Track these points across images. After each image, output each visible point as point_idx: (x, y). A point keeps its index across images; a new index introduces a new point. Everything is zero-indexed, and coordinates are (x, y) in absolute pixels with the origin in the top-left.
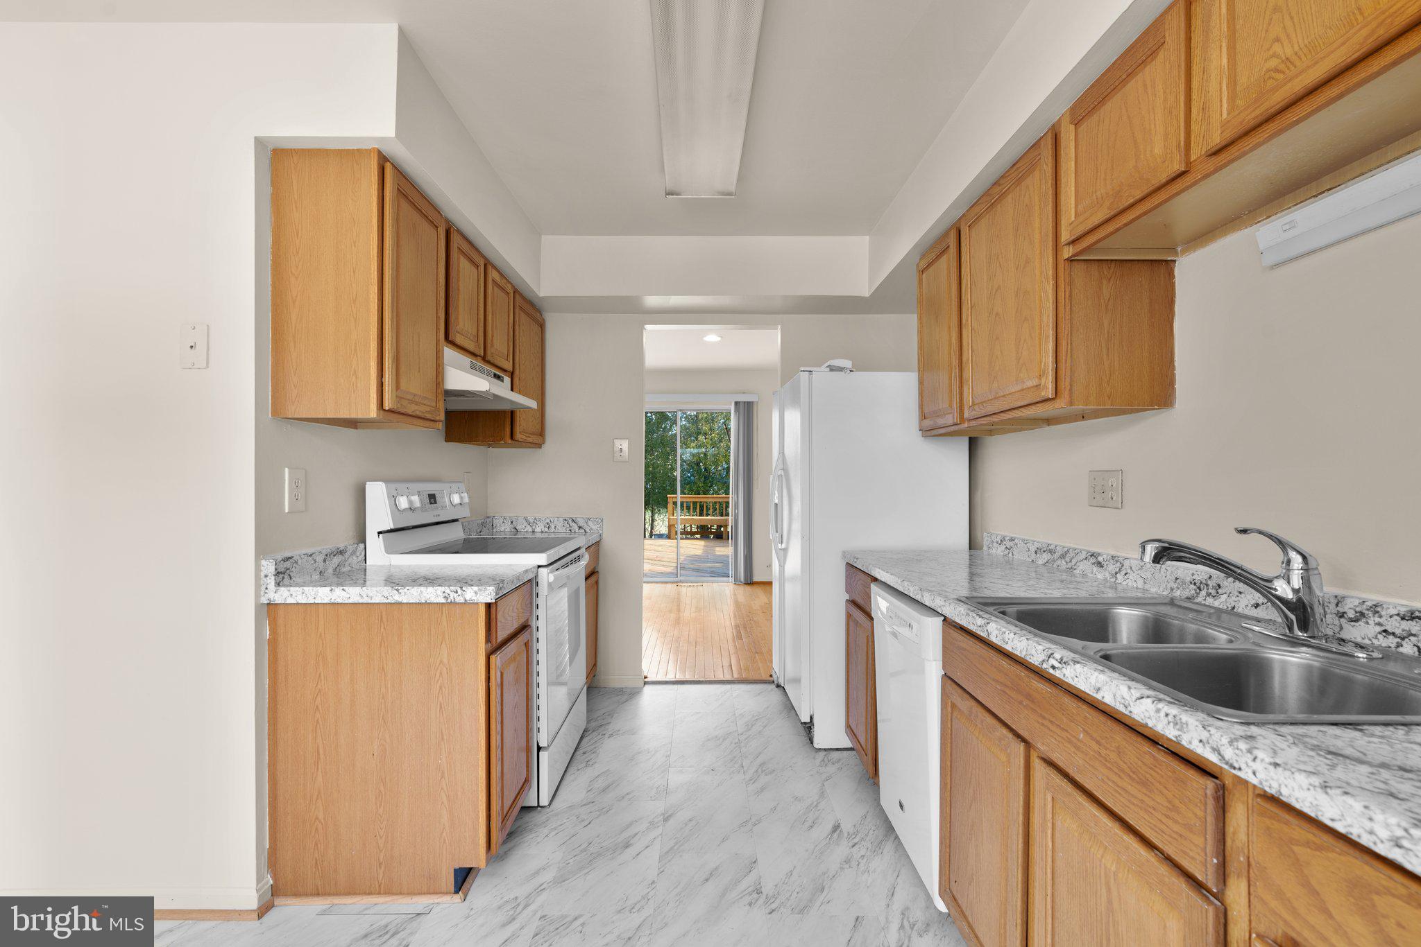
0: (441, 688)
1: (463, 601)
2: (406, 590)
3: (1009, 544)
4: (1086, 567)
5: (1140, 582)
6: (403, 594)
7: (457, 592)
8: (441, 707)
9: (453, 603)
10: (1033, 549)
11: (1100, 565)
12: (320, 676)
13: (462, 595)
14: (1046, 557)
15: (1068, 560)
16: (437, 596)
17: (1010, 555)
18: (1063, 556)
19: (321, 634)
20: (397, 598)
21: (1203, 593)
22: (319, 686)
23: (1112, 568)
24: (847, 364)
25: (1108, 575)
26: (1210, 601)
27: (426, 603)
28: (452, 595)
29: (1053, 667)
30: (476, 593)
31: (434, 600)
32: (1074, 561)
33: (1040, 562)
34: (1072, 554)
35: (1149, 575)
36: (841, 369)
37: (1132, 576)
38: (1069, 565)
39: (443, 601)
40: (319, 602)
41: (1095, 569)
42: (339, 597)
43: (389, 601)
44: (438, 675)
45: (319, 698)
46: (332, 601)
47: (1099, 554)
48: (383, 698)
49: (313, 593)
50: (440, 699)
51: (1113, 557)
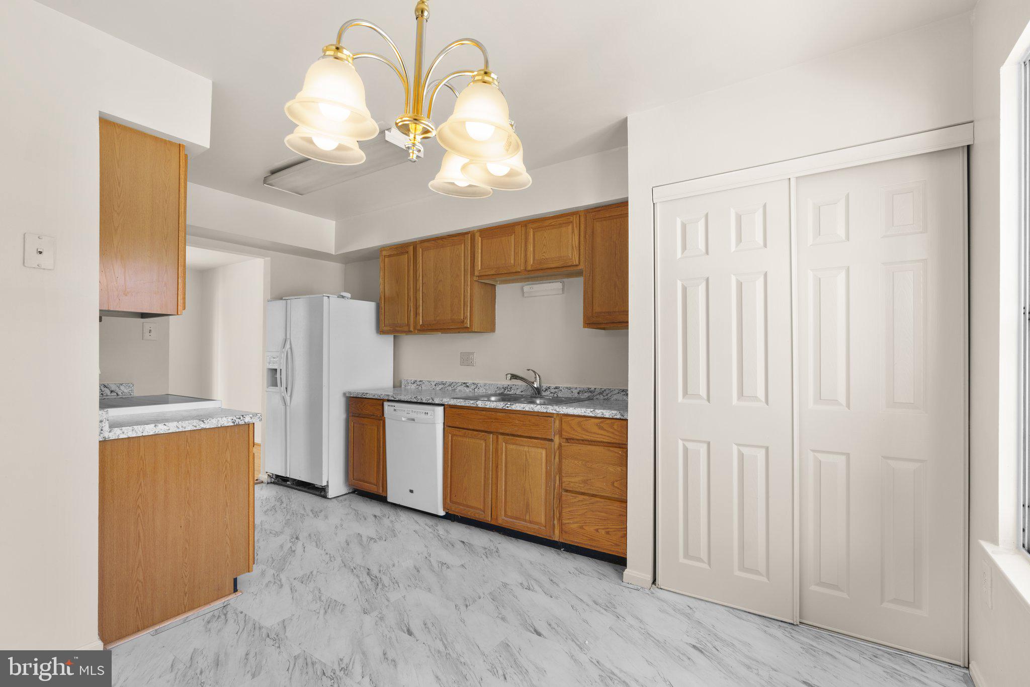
0: (226, 476)
1: (244, 423)
2: (208, 420)
3: (418, 383)
4: (462, 388)
5: (484, 391)
6: (206, 423)
7: (240, 418)
8: (226, 487)
9: (238, 425)
10: (433, 384)
11: (468, 386)
12: (141, 484)
13: (243, 420)
14: (441, 386)
15: (453, 386)
16: (228, 422)
17: (420, 388)
18: (450, 385)
19: (141, 457)
20: (203, 426)
21: (506, 391)
22: (140, 492)
23: (473, 387)
24: (349, 295)
25: (471, 390)
26: (508, 393)
27: (221, 427)
28: (237, 420)
29: (508, 407)
30: (251, 418)
31: (226, 424)
32: (455, 387)
33: (438, 389)
34: (454, 384)
35: (488, 388)
36: (343, 297)
37: (481, 389)
38: (453, 388)
39: (232, 424)
40: (147, 434)
41: (465, 388)
42: (161, 430)
43: (197, 428)
44: (224, 469)
45: (140, 500)
46: (156, 433)
47: (467, 383)
48: (188, 489)
49: (141, 430)
50: (226, 483)
51: (473, 383)
